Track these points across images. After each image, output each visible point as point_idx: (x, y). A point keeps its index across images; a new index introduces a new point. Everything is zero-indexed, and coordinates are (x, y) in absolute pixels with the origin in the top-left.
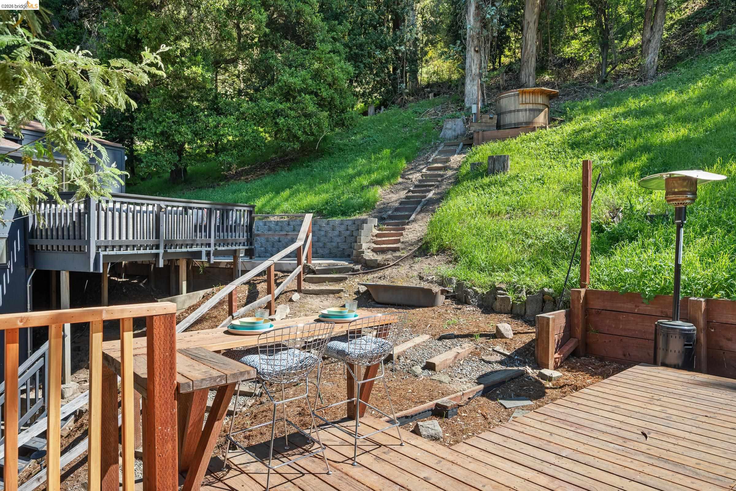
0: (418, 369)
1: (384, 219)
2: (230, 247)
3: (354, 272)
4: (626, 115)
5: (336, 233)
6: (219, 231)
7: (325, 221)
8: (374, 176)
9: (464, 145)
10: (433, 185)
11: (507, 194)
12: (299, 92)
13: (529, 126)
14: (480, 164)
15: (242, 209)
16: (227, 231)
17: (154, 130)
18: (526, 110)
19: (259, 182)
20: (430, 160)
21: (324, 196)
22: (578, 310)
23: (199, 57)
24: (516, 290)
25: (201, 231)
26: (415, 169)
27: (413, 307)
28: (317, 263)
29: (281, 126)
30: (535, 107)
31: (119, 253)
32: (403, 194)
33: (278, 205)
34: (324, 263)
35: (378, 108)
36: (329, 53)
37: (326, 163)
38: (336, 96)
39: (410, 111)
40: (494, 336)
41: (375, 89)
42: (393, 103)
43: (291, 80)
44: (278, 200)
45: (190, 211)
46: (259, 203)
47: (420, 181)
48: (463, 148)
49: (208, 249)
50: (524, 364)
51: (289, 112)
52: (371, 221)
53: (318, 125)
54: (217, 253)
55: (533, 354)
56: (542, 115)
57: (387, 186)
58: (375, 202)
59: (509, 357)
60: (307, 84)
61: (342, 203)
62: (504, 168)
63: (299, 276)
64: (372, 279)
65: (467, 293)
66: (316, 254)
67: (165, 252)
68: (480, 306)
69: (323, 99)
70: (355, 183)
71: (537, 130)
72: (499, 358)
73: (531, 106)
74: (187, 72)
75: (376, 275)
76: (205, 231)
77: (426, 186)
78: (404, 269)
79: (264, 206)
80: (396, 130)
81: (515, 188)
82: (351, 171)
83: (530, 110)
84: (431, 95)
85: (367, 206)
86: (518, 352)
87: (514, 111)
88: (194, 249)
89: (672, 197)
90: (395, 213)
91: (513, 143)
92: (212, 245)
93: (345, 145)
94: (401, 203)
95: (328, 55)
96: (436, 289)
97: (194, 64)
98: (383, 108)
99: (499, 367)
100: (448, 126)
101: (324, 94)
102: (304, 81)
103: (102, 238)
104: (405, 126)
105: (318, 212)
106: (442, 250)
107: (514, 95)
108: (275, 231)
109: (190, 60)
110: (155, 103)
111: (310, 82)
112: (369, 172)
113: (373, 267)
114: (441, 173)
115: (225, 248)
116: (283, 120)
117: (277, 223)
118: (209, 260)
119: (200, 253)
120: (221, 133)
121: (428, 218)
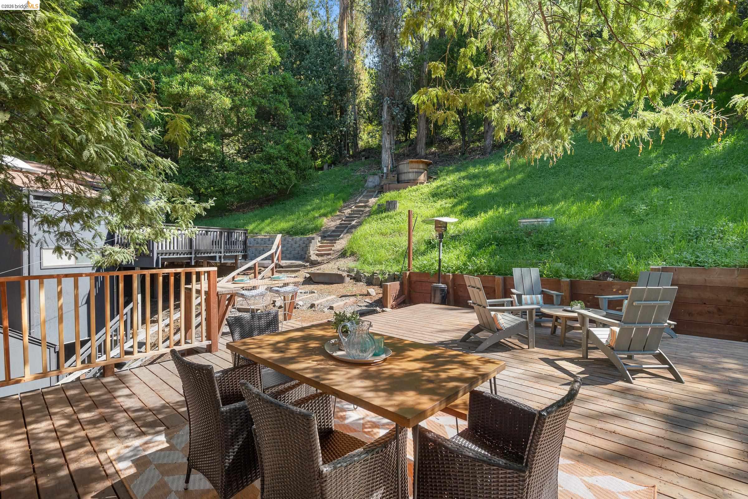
0: (326, 310)
1: (325, 237)
2: (233, 254)
3: (305, 267)
4: (464, 178)
5: (297, 245)
6: (226, 244)
7: (291, 238)
8: (322, 211)
9: (378, 192)
10: (356, 217)
11: (392, 223)
12: (277, 158)
13: (414, 182)
14: (383, 205)
15: (240, 231)
16: (231, 244)
17: (182, 181)
18: (413, 172)
19: (251, 214)
20: (357, 201)
21: (291, 223)
22: (406, 282)
23: (212, 137)
24: (384, 274)
25: (216, 244)
26: (348, 206)
27: (332, 284)
28: (283, 263)
29: (265, 179)
30: (418, 170)
31: (169, 257)
32: (338, 222)
33: (263, 228)
34: (289, 262)
35: (330, 166)
36: (295, 134)
37: (294, 202)
38: (300, 161)
39: (349, 168)
40: (366, 295)
41: (328, 153)
42: (340, 162)
43: (271, 151)
44: (263, 225)
45: (209, 233)
46: (250, 227)
47: (350, 214)
48: (377, 195)
49: (220, 255)
50: (376, 306)
51: (270, 170)
52: (317, 238)
53: (289, 179)
54: (225, 257)
55: (381, 302)
56: (423, 175)
57: (330, 217)
58: (322, 227)
59: (371, 304)
60: (281, 154)
61: (301, 227)
62: (394, 208)
63: (272, 269)
64: (314, 270)
65: (361, 276)
66: (284, 258)
67: (196, 256)
68: (366, 283)
69: (292, 163)
70: (310, 215)
71: (418, 185)
72: (366, 304)
73: (416, 170)
74: (204, 146)
75: (315, 268)
76: (218, 244)
77: (352, 217)
78: (330, 265)
79: (254, 229)
80: (339, 181)
81: (397, 220)
82: (309, 208)
83: (416, 172)
84: (363, 158)
85: (316, 229)
86: (375, 302)
87: (407, 173)
88: (212, 255)
89: (437, 229)
90: (333, 234)
91: (404, 192)
92: (223, 252)
93: (307, 190)
94: (336, 228)
95: (295, 136)
96: (345, 274)
97: (209, 141)
98: (333, 165)
99: (365, 308)
100: (370, 180)
101: (292, 160)
102: (279, 151)
103: (160, 249)
104: (345, 178)
105: (287, 233)
106: (353, 254)
107: (407, 163)
108: (261, 244)
109: (206, 139)
110: (183, 164)
111: (283, 152)
112: (320, 208)
113: (315, 264)
114: (362, 209)
115: (230, 254)
116: (266, 176)
117: (262, 239)
118: (221, 261)
119: (215, 257)
120: (227, 183)
121: (350, 236)
